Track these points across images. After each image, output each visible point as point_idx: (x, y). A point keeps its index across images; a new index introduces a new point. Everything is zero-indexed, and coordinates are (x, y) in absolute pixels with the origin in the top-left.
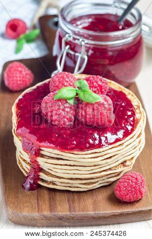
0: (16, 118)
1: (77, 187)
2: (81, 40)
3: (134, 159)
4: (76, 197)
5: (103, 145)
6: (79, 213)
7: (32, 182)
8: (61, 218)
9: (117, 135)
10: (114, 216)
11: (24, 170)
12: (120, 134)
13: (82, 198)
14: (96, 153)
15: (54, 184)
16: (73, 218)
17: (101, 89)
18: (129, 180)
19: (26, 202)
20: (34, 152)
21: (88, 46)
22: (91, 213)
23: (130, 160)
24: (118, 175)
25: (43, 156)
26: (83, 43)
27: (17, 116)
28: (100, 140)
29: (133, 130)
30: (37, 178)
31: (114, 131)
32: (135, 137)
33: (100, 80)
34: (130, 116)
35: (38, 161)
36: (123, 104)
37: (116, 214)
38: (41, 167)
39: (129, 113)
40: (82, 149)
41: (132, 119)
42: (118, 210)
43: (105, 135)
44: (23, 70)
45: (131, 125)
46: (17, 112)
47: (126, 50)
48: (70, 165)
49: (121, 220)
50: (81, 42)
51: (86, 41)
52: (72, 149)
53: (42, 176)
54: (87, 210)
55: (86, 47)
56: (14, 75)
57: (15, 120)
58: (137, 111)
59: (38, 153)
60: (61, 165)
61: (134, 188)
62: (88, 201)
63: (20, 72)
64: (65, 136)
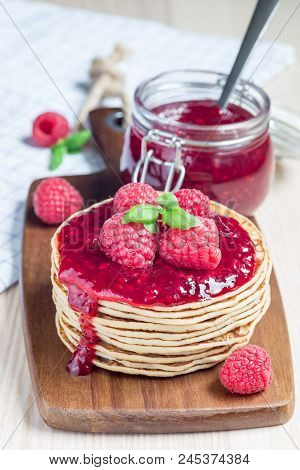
0: (58, 255)
1: (158, 370)
2: (174, 139)
3: (253, 326)
4: (155, 385)
5: (201, 298)
6: (160, 411)
7: (83, 361)
8: (131, 419)
9: (225, 281)
10: (219, 416)
11: (70, 342)
12: (230, 280)
13: (166, 388)
14: (190, 309)
15: (119, 365)
16: (151, 419)
17: (199, 211)
18: (245, 357)
19: (73, 392)
20: (88, 309)
21: (185, 149)
22: (182, 411)
23: (245, 326)
24: (226, 351)
25: (102, 315)
26: (178, 144)
27: (60, 251)
28: (198, 290)
29: (250, 276)
30: (91, 355)
31: (221, 276)
32: (255, 288)
33: (197, 196)
34: (246, 254)
35: (94, 324)
36: (235, 236)
37: (222, 412)
38: (98, 335)
39: (245, 250)
40: (168, 303)
41: (249, 258)
42: (225, 407)
43: (206, 282)
44: (66, 189)
45: (247, 267)
46: (59, 246)
47: (246, 156)
48: (147, 331)
49: (230, 422)
50: (174, 143)
51: (183, 142)
52: (151, 302)
53: (101, 350)
54: (175, 406)
55: (183, 151)
56: (51, 197)
57: (55, 258)
58: (258, 248)
59: (95, 311)
60: (132, 330)
61: (253, 369)
62: (176, 393)
63: (61, 192)
64: (139, 281)
